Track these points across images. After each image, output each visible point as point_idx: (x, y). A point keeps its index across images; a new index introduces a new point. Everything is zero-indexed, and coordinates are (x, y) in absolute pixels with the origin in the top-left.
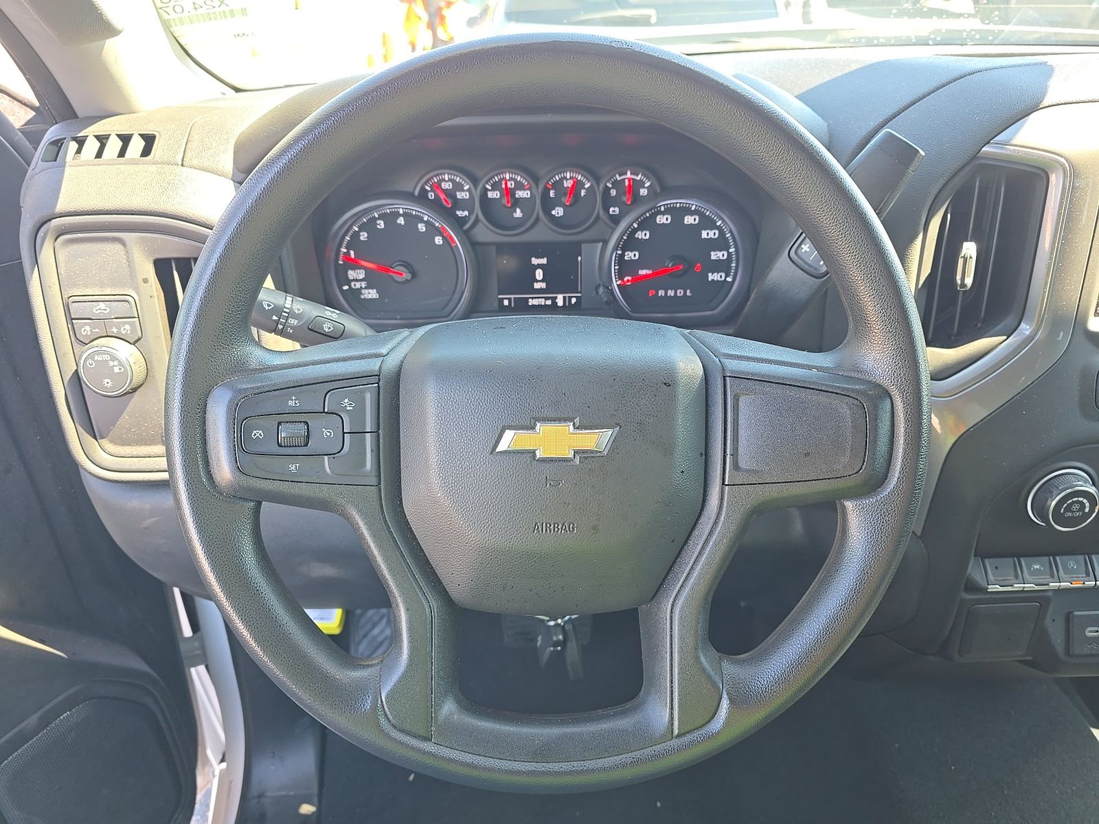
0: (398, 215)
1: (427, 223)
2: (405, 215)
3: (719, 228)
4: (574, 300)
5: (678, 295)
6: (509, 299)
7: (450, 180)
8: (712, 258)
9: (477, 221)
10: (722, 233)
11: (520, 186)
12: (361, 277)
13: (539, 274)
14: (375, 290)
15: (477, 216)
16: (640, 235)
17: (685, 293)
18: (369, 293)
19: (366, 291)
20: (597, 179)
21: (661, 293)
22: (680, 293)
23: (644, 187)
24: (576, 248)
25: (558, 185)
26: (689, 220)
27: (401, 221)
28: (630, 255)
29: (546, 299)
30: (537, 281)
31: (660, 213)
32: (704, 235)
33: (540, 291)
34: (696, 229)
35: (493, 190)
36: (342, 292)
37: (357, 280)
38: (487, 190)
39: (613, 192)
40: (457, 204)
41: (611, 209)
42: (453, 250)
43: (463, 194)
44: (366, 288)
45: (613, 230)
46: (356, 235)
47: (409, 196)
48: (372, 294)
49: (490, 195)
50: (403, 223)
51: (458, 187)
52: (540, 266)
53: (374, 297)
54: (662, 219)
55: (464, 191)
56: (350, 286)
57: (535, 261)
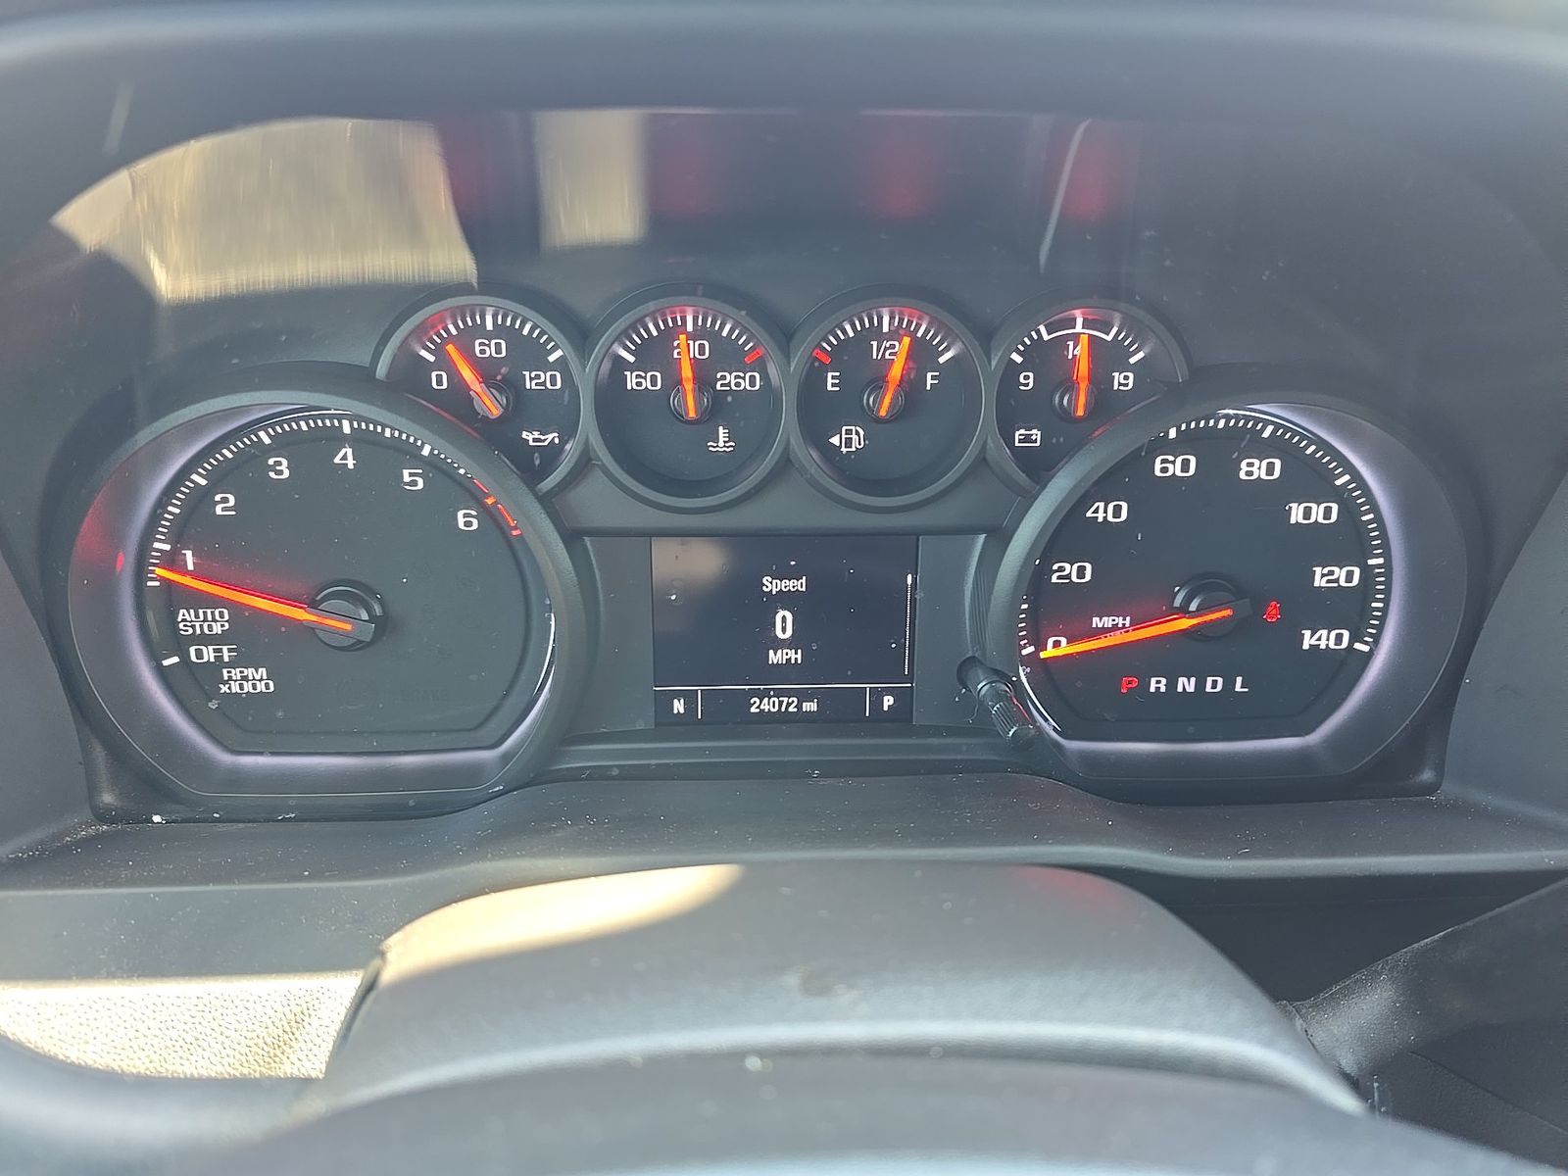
0: (336, 439)
1: (433, 467)
2: (358, 440)
3: (1340, 495)
4: (888, 701)
5: (1208, 689)
6: (690, 699)
7: (500, 331)
8: (1316, 584)
9: (585, 463)
10: (1349, 510)
11: (727, 355)
12: (217, 629)
13: (784, 623)
14: (263, 671)
15: (587, 444)
16: (1101, 512)
17: (1229, 684)
18: (245, 678)
19: (236, 673)
20: (985, 335)
21: (1157, 684)
22: (1214, 684)
23: (1124, 367)
24: (903, 547)
25: (853, 355)
26: (1255, 469)
27: (346, 457)
28: (1070, 571)
29: (804, 697)
30: (779, 644)
31: (1163, 446)
32: (1296, 513)
33: (785, 671)
34: (1275, 496)
35: (641, 365)
36: (162, 673)
37: (205, 640)
38: (619, 364)
39: (1028, 380)
40: (522, 406)
41: (1019, 434)
42: (514, 551)
43: (543, 377)
44: (232, 665)
45: (1030, 499)
46: (202, 499)
47: (356, 381)
48: (255, 680)
49: (631, 381)
50: (351, 463)
51: (529, 353)
52: (785, 599)
53: (261, 687)
54: (1172, 467)
55: (546, 367)
56: (185, 656)
57: (771, 585)
